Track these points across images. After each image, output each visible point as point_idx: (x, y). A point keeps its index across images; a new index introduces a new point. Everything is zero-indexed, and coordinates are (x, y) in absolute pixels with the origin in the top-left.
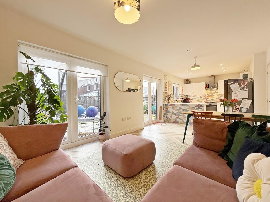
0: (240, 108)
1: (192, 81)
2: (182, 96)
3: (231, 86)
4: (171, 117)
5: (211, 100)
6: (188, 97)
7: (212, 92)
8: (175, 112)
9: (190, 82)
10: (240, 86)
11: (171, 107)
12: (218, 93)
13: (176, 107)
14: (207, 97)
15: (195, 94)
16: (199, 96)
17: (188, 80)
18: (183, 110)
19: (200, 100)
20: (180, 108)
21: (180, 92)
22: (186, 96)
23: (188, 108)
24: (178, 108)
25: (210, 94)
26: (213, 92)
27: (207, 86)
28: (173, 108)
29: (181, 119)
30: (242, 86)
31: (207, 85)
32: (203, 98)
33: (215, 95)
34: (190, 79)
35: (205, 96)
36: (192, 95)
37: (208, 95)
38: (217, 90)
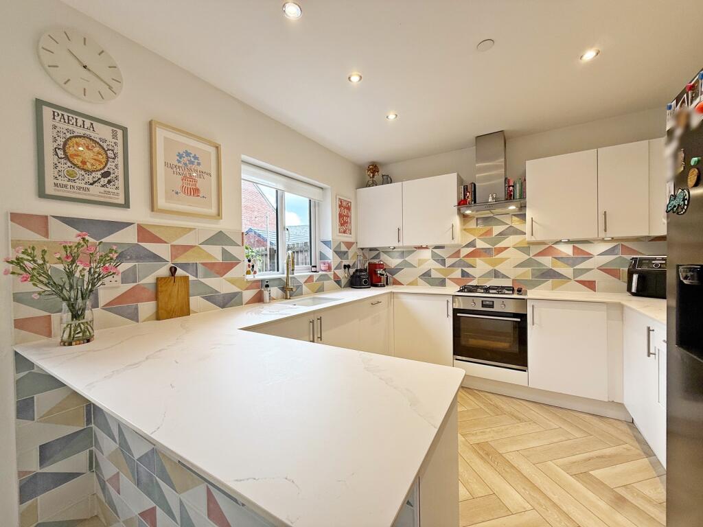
1: (393, 170)
2: (339, 253)
5: (487, 275)
6: (377, 256)
7: (491, 230)
9: (387, 180)
12: (528, 237)
14: (470, 260)
15: (409, 241)
16: (427, 254)
17: (374, 168)
19: (435, 274)
21: (329, 229)
22: (371, 249)
25: (480, 244)
26: (497, 230)
27: (468, 196)
31: (466, 189)
32: (449, 262)
33: (506, 248)
34: (384, 164)
35: (459, 250)
36: (396, 244)
37: (471, 249)
38: (521, 216)
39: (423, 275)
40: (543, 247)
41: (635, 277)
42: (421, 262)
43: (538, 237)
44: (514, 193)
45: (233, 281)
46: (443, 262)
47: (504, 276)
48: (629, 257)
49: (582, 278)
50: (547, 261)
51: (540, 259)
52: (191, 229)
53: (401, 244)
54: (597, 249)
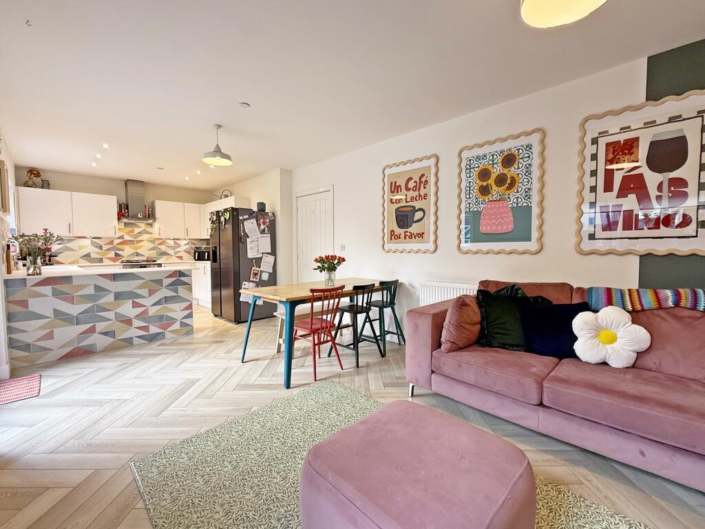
0: (259, 273)
3: (245, 223)
4: (50, 336)
5: (132, 255)
7: (133, 230)
8: (74, 310)
9: (45, 185)
10: (259, 225)
11: (47, 290)
12: (154, 236)
13: (84, 287)
14: (120, 247)
15: (77, 233)
16: (87, 242)
17: (34, 172)
18: (119, 296)
20: (98, 289)
23: (139, 287)
24: (90, 291)
25: (127, 238)
26: (137, 230)
28: (56, 294)
29: (106, 334)
30: (262, 227)
31: (121, 205)
32: (105, 248)
33: (143, 241)
35: (113, 241)
36: (68, 234)
37: (120, 240)
38: (151, 225)
39: (84, 256)
40: (160, 241)
41: (197, 253)
42: (81, 247)
43: (162, 237)
44: (150, 215)
46: (101, 247)
47: (142, 255)
48: (193, 246)
49: (179, 255)
50: (163, 248)
51: (159, 246)
53: (71, 234)
54: (182, 243)
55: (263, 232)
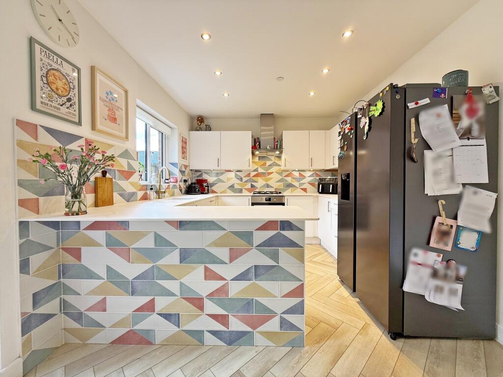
1: (212, 123)
3: (423, 117)
4: (101, 306)
5: (263, 186)
6: (201, 175)
7: (265, 163)
8: (131, 270)
9: (208, 128)
10: (455, 118)
11: (99, 236)
12: (283, 168)
14: (255, 179)
15: (224, 167)
16: (232, 175)
17: (201, 119)
19: (236, 187)
20: (159, 240)
21: (174, 154)
22: (196, 171)
24: (148, 243)
25: (261, 170)
26: (268, 163)
27: (256, 145)
28: (112, 244)
29: (167, 316)
31: (255, 140)
32: (245, 179)
33: (272, 173)
34: (207, 118)
35: (250, 173)
36: (216, 168)
37: (255, 173)
38: (279, 157)
39: (230, 187)
40: (287, 173)
41: (321, 186)
42: (229, 179)
43: (287, 168)
44: (278, 146)
45: (133, 184)
46: (241, 179)
47: (271, 187)
48: (318, 178)
49: (302, 187)
50: (289, 179)
51: (287, 178)
52: (112, 146)
53: (219, 168)
54: (307, 174)
55: (466, 134)
